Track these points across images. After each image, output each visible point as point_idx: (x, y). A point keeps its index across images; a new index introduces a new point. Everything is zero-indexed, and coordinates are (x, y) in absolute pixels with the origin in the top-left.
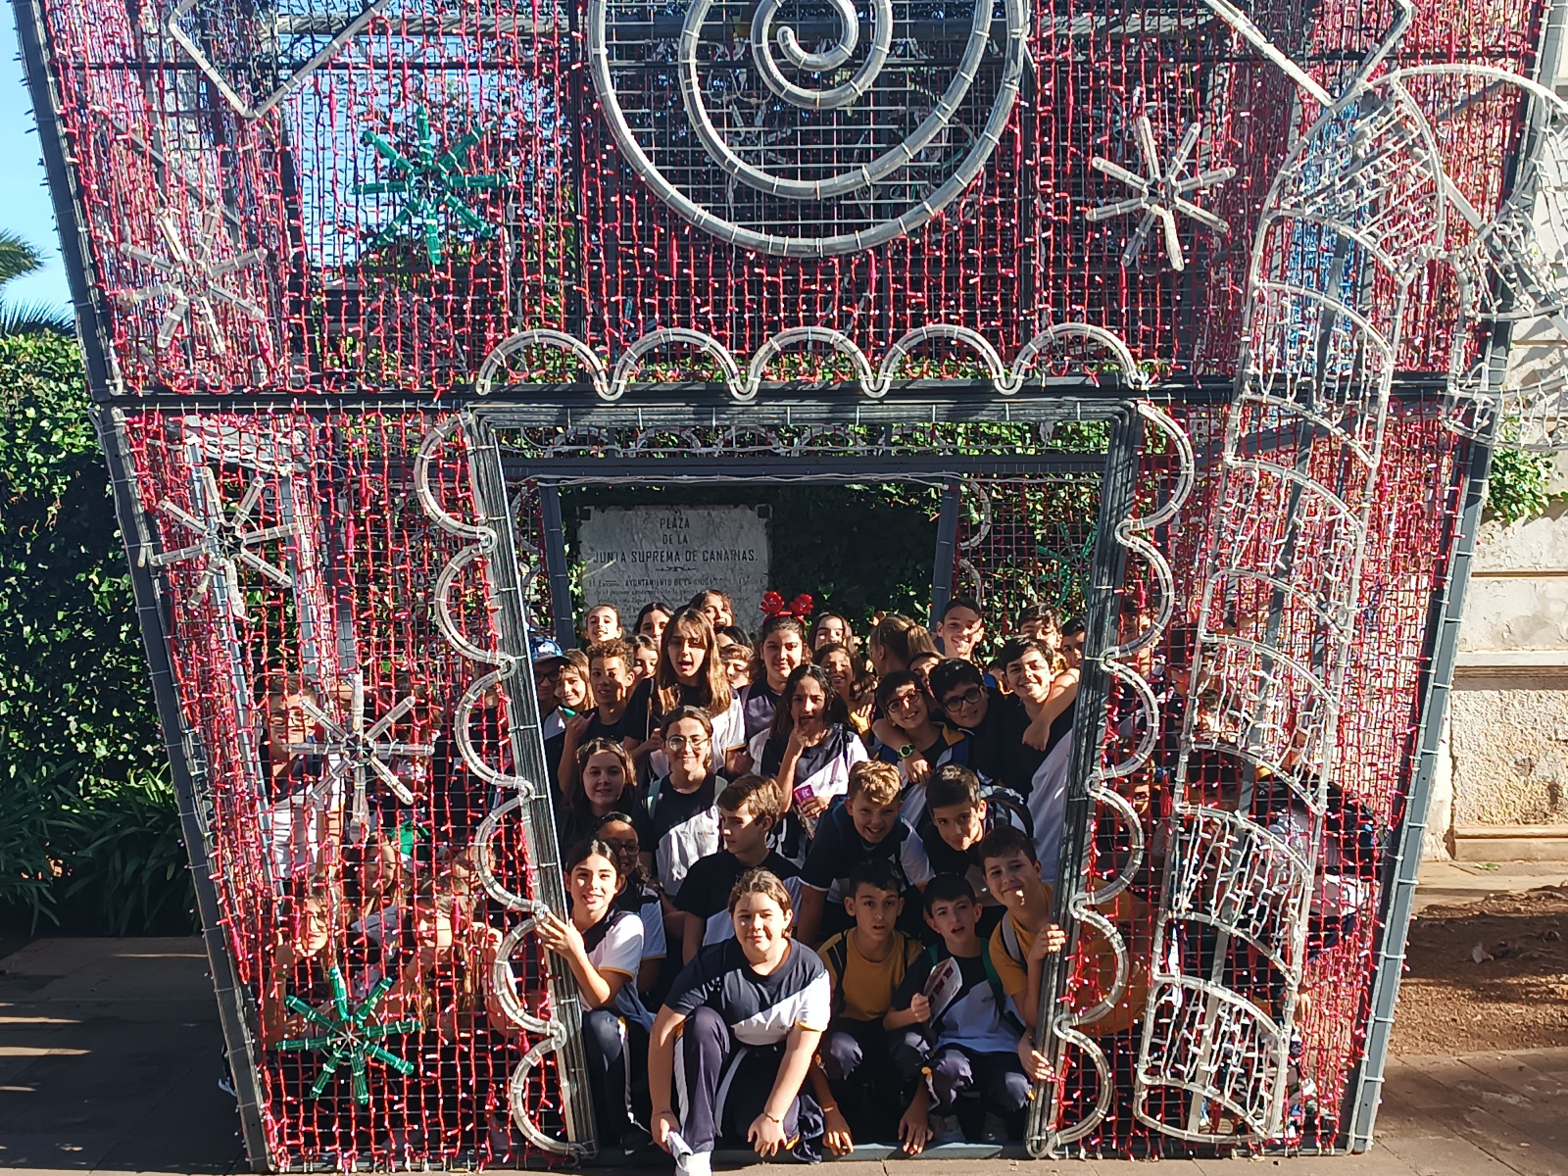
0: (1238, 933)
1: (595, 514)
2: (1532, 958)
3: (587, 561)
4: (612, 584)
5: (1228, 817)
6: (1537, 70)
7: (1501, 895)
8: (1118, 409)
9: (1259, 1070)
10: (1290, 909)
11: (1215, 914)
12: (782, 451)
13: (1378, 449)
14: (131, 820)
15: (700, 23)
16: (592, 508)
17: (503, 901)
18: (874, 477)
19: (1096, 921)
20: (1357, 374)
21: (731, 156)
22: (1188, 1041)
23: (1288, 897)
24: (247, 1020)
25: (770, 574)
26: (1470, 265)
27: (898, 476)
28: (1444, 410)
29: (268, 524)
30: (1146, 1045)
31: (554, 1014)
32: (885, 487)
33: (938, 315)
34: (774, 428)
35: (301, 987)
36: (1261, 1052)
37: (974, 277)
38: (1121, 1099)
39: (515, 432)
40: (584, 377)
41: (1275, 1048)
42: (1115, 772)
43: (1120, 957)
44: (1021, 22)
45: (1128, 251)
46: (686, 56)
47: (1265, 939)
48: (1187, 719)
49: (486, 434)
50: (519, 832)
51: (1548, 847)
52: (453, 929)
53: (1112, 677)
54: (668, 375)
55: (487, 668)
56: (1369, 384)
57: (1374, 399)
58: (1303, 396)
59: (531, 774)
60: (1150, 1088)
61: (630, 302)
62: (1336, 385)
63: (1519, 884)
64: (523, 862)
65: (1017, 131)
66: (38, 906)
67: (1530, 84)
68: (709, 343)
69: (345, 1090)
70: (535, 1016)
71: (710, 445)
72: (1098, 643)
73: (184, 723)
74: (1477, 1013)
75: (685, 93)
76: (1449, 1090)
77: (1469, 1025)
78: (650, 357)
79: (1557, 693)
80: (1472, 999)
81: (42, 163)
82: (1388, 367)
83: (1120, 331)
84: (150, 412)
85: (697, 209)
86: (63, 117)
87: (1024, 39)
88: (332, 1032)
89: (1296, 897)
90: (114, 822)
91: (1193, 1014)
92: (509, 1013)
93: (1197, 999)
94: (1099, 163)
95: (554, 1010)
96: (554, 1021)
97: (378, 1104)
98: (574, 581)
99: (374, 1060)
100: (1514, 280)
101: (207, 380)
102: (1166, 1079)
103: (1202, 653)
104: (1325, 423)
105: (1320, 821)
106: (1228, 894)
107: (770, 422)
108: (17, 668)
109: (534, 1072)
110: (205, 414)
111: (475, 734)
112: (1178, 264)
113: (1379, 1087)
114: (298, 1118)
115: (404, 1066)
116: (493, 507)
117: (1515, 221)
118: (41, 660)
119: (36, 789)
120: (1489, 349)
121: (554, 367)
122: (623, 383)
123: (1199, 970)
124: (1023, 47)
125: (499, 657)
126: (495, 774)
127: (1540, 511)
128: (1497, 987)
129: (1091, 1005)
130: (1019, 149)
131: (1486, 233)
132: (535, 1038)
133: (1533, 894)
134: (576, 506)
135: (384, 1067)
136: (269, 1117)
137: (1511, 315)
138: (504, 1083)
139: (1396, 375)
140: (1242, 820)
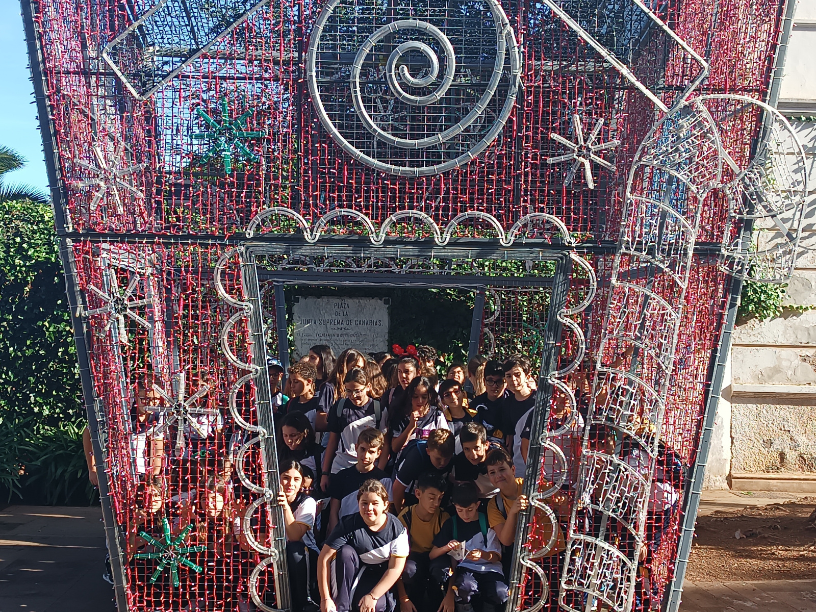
0: (612, 515)
1: (301, 300)
2: (764, 538)
3: (296, 323)
4: (308, 335)
5: (609, 457)
6: (768, 98)
7: (753, 507)
8: (560, 255)
9: (621, 584)
10: (638, 504)
11: (601, 505)
12: (397, 271)
13: (687, 279)
14: (61, 447)
15: (362, 62)
16: (300, 297)
17: (249, 488)
18: (443, 285)
19: (543, 507)
20: (677, 242)
21: (375, 126)
22: (586, 568)
23: (638, 498)
24: (120, 543)
25: (389, 333)
26: (733, 190)
27: (454, 285)
28: (719, 261)
29: (141, 298)
30: (566, 569)
31: (273, 545)
32: (448, 291)
33: (473, 207)
34: (392, 259)
35: (148, 527)
36: (622, 574)
37: (492, 189)
38: (553, 596)
39: (263, 256)
40: (299, 231)
41: (629, 573)
42: (554, 433)
43: (554, 525)
44: (518, 67)
45: (567, 179)
46: (355, 77)
47: (626, 518)
48: (590, 408)
49: (250, 257)
50: (259, 454)
51: (779, 484)
52: (224, 501)
53: (553, 386)
54: (340, 231)
55: (245, 372)
56: (683, 247)
57: (686, 254)
58: (651, 252)
59: (266, 425)
60: (567, 591)
61: (323, 196)
62: (667, 247)
63: (761, 502)
64: (260, 469)
65: (514, 119)
66: (12, 489)
67: (765, 105)
68: (361, 216)
69: (167, 579)
70: (263, 546)
71: (361, 267)
72: (547, 370)
73: (95, 394)
74: (735, 563)
75: (353, 95)
76: (717, 599)
77: (731, 569)
78: (332, 222)
79: (785, 406)
80: (733, 556)
81: (37, 119)
82: (693, 239)
83: (562, 217)
84: (85, 242)
85: (357, 151)
86: (49, 96)
87: (519, 75)
88: (162, 550)
89: (641, 498)
90: (52, 448)
91: (590, 554)
92: (250, 543)
93: (592, 547)
94: (554, 136)
95: (273, 543)
96: (273, 549)
97: (184, 587)
98: (290, 333)
99: (183, 565)
100: (755, 199)
101: (114, 226)
102: (575, 587)
103: (598, 376)
104: (661, 265)
105: (654, 461)
106: (608, 495)
107: (389, 256)
108: (5, 368)
109: (262, 573)
110: (112, 243)
111: (239, 405)
112: (591, 186)
113: (680, 594)
114: (143, 593)
115: (197, 569)
116: (252, 293)
117: (756, 171)
118: (17, 365)
119: (13, 430)
120: (742, 232)
121: (284, 225)
122: (318, 234)
123: (593, 533)
124: (518, 79)
125: (252, 367)
126: (248, 424)
127: (778, 314)
128: (746, 550)
129: (539, 549)
130: (515, 128)
131: (742, 176)
132: (263, 557)
133: (768, 507)
134: (292, 295)
135: (187, 569)
136: (129, 592)
137: (753, 216)
138: (247, 578)
139: (697, 243)
140: (616, 459)
